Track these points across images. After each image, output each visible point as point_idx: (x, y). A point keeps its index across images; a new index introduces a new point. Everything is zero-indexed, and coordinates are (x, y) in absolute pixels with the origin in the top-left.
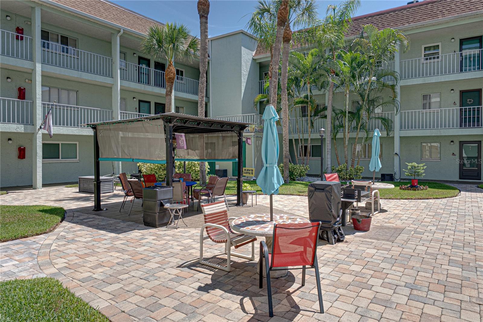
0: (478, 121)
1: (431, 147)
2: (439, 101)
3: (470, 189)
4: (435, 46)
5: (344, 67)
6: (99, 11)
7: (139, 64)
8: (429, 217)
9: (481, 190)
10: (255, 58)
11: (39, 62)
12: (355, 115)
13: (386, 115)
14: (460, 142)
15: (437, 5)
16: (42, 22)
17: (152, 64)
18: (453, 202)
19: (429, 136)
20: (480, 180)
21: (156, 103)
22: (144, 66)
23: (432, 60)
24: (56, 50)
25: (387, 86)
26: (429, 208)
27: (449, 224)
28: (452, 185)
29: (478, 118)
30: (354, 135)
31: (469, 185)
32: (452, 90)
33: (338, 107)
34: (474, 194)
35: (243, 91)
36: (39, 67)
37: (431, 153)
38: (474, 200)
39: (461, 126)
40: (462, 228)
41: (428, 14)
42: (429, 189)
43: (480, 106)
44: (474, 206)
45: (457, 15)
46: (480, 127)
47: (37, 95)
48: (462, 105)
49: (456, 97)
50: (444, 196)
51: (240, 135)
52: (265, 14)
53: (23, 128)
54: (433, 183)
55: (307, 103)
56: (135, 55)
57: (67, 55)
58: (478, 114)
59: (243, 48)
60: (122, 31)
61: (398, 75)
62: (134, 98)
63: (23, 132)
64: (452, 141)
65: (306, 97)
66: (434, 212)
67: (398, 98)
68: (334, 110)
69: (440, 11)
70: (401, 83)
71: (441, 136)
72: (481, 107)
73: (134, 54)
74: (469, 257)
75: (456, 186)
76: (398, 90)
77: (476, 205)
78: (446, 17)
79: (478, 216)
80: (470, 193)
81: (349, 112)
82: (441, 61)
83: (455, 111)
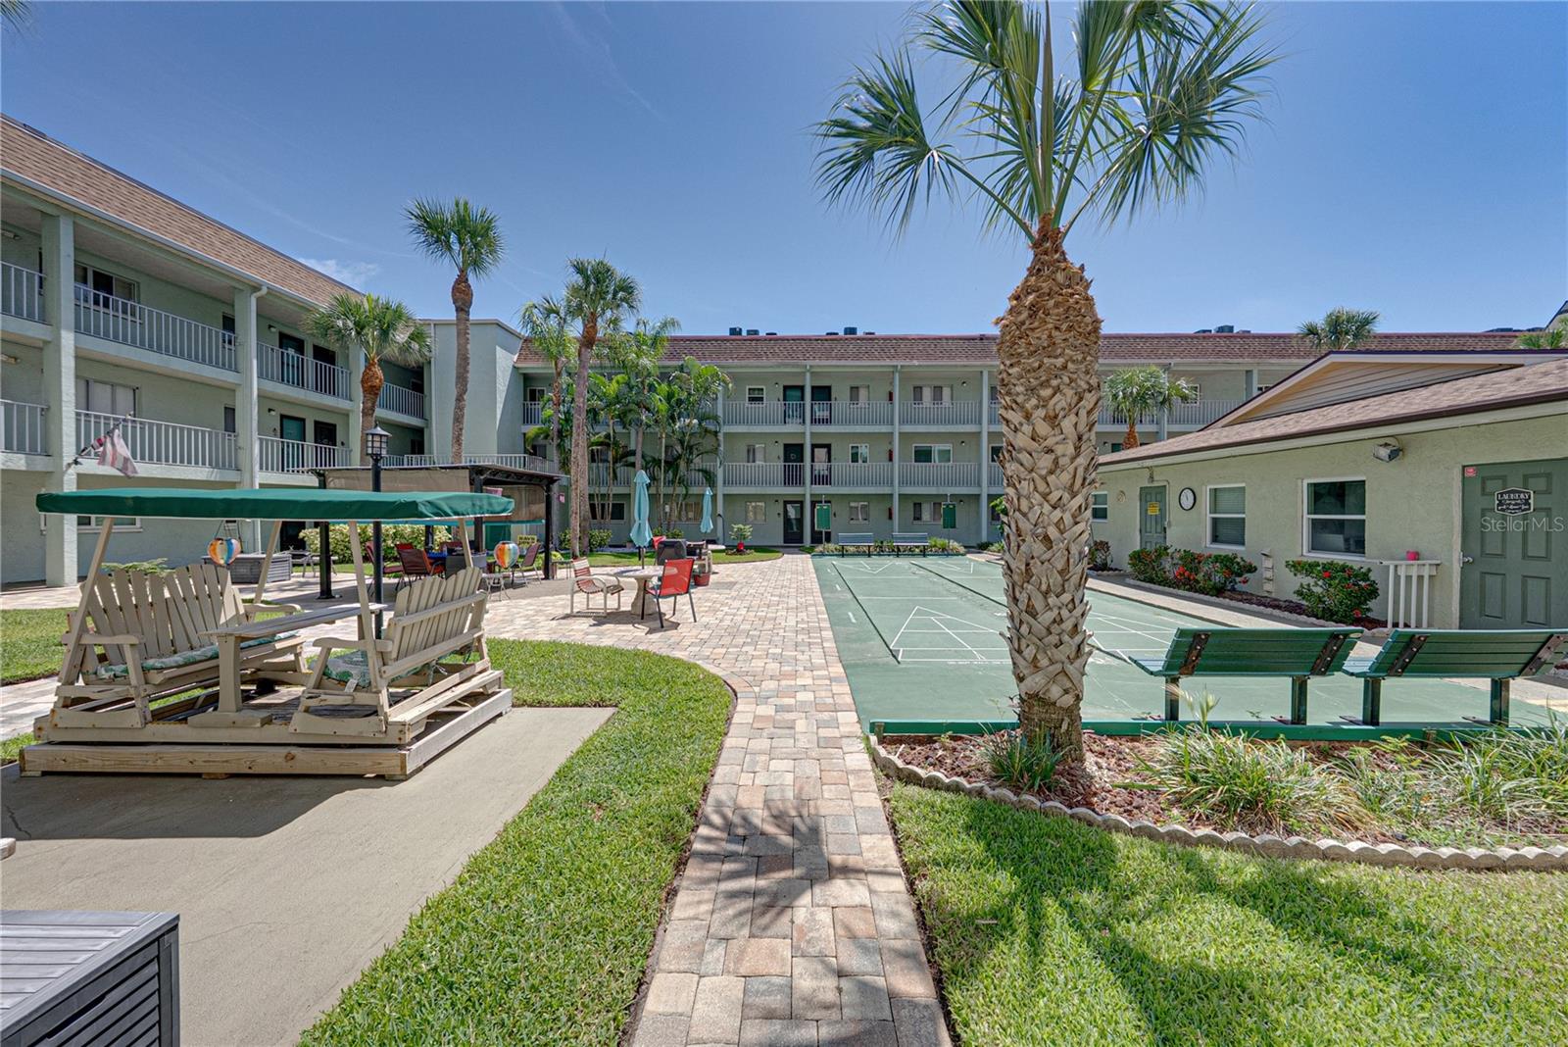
0: (799, 478)
1: (755, 507)
2: (765, 454)
3: (792, 552)
4: (759, 389)
5: (658, 401)
6: (212, 244)
7: (281, 347)
9: (802, 553)
10: (518, 365)
11: (68, 329)
12: (672, 464)
13: (707, 465)
14: (784, 501)
16: (75, 248)
17: (309, 350)
18: (776, 563)
19: (753, 494)
20: (803, 543)
21: (317, 423)
22: (291, 352)
23: (757, 406)
24: (86, 300)
25: (710, 432)
28: (776, 549)
29: (799, 475)
30: (670, 490)
31: (793, 549)
32: (776, 443)
33: (649, 452)
34: (795, 556)
35: (499, 416)
36: (68, 340)
37: (755, 514)
38: (794, 560)
39: (784, 483)
42: (755, 553)
43: (802, 464)
44: (793, 565)
45: (780, 360)
46: (802, 485)
47: (64, 395)
48: (787, 459)
49: (781, 451)
51: (549, 490)
52: (552, 315)
53: (23, 462)
55: (608, 445)
56: (273, 329)
57: (106, 311)
58: (800, 471)
59: (498, 348)
60: (264, 291)
61: (721, 420)
62: (270, 410)
63: (24, 468)
64: (776, 501)
65: (608, 436)
67: (722, 448)
68: (643, 457)
70: (726, 429)
71: (765, 494)
73: (270, 327)
75: (780, 549)
76: (721, 437)
78: (770, 361)
80: (791, 556)
81: (665, 462)
82: (766, 408)
83: (778, 466)
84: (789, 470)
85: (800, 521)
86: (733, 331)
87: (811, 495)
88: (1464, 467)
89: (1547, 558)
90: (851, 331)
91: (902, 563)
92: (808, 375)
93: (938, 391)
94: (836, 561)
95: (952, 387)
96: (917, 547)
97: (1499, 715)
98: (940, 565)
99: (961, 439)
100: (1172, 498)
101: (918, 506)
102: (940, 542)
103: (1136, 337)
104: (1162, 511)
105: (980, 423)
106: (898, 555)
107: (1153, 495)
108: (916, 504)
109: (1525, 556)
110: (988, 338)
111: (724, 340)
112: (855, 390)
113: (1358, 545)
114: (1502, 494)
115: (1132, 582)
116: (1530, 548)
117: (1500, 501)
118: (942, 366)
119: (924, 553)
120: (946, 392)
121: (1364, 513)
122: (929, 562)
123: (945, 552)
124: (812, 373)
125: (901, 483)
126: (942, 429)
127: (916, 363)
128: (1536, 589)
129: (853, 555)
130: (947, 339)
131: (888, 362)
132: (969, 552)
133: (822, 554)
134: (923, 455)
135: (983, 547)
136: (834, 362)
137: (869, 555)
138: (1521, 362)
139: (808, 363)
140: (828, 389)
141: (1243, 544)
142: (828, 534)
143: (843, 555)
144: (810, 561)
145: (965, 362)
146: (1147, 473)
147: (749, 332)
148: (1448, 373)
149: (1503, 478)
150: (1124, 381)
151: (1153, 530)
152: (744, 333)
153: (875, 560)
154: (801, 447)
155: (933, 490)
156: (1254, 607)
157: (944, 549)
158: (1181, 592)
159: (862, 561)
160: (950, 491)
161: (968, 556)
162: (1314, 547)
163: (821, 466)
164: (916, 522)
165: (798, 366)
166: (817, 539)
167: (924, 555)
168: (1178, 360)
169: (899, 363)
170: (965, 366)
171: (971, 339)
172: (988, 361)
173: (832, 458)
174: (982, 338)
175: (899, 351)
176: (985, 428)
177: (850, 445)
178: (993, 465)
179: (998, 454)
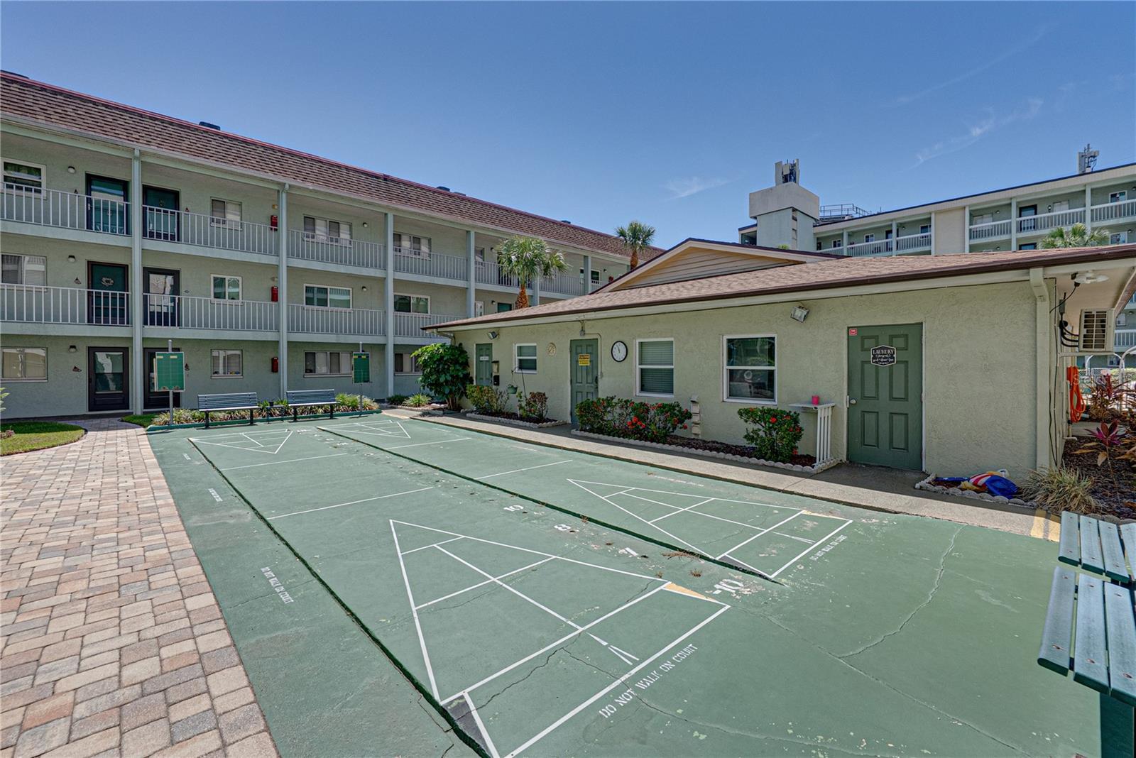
0: (122, 316)
1: (24, 356)
2: (43, 272)
3: (106, 426)
4: (31, 168)
8: (8, 487)
9: (126, 426)
14: (89, 347)
15: (34, 94)
18: (67, 452)
19: (18, 335)
20: (128, 408)
23: (24, 193)
26: (9, 470)
27: (53, 490)
28: (72, 423)
29: (122, 310)
31: (107, 420)
32: (70, 257)
34: (112, 433)
37: (24, 366)
38: (111, 442)
39: (90, 320)
40: (77, 492)
41: (11, 101)
42: (15, 436)
43: (125, 293)
44: (108, 452)
45: (78, 130)
46: (126, 324)
48: (91, 284)
49: (83, 275)
50: (51, 444)
54: (29, 424)
58: (122, 304)
64: (73, 347)
66: (21, 476)
69: (41, 108)
71: (47, 336)
72: (128, 295)
74: (82, 534)
75: (80, 423)
77: (114, 449)
78: (54, 124)
79: (113, 466)
80: (105, 432)
82: (46, 200)
83: (77, 294)
84: (98, 303)
85: (123, 378)
87: (144, 339)
88: (849, 328)
89: (906, 399)
91: (305, 429)
92: (136, 165)
93: (334, 226)
94: (198, 436)
95: (351, 226)
96: (319, 406)
98: (360, 428)
99: (363, 283)
100: (603, 351)
101: (311, 357)
102: (349, 398)
103: (518, 213)
104: (594, 363)
105: (385, 268)
106: (295, 419)
107: (584, 348)
108: (309, 354)
109: (892, 398)
112: (218, 203)
114: (875, 350)
115: (578, 433)
116: (894, 393)
117: (874, 355)
118: (342, 197)
119: (330, 414)
120: (345, 229)
121: (774, 365)
122: (342, 424)
123: (355, 411)
124: (145, 164)
125: (291, 329)
126: (342, 269)
127: (310, 186)
128: (899, 422)
129: (224, 424)
130: (347, 168)
131: (271, 176)
132: (382, 408)
133: (168, 427)
134: (317, 297)
135: (396, 401)
136: (186, 157)
137: (252, 422)
138: (804, 260)
139: (138, 147)
140: (174, 194)
141: (671, 392)
142: (177, 397)
143: (207, 426)
144: (145, 441)
145: (368, 199)
146: (578, 325)
149: (876, 338)
150: (519, 246)
151: (584, 381)
153: (262, 429)
154: (124, 269)
155: (331, 338)
156: (707, 453)
157: (354, 408)
158: (632, 441)
159: (243, 432)
160: (361, 340)
161: (385, 413)
162: (732, 395)
163: (160, 302)
164: (309, 375)
165: (116, 146)
166: (157, 402)
167: (332, 417)
169: (288, 181)
170: (369, 204)
171: (377, 177)
172: (394, 204)
173: (182, 290)
174: (386, 178)
175: (286, 166)
176: (391, 275)
177: (212, 276)
178: (399, 313)
179: (403, 305)
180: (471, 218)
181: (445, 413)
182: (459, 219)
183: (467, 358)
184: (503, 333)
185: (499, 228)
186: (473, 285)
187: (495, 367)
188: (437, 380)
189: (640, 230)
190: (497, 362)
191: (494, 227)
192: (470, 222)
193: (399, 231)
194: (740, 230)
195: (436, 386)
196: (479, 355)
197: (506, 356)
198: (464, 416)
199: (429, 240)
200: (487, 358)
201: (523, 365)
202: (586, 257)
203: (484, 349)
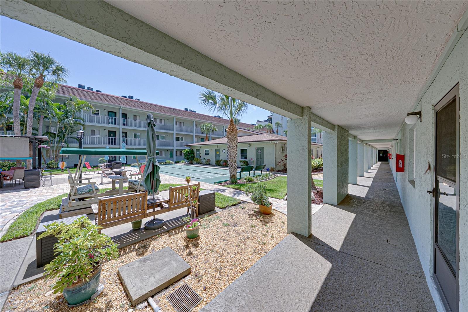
4: (97, 110)
32: (104, 130)
39: (108, 144)
48: (109, 136)
49: (107, 133)
72: (116, 138)
82: (100, 117)
83: (106, 138)
84: (110, 140)
86: (80, 86)
88: (256, 148)
90: (131, 97)
93: (161, 120)
95: (165, 120)
96: (162, 163)
97: (262, 174)
99: (168, 134)
100: (221, 151)
102: (168, 161)
104: (219, 153)
107: (218, 150)
110: (175, 109)
111: (75, 89)
112: (135, 117)
113: (246, 158)
115: (216, 166)
118: (163, 114)
120: (163, 121)
121: (246, 153)
122: (169, 166)
123: (169, 164)
124: (122, 109)
127: (157, 112)
128: (261, 162)
130: (165, 107)
131: (148, 111)
136: (131, 108)
139: (121, 106)
140: (126, 114)
146: (217, 146)
147: (88, 88)
148: (252, 134)
149: (259, 149)
151: (218, 157)
152: (86, 88)
154: (115, 132)
161: (176, 164)
162: (241, 159)
165: (117, 106)
168: (213, 122)
169: (152, 111)
170: (169, 115)
171: (171, 109)
172: (176, 116)
173: (127, 136)
174: (174, 109)
175: (151, 108)
176: (175, 132)
177: (134, 133)
178: (177, 141)
179: (177, 139)
180: (194, 118)
181: (190, 164)
182: (191, 118)
183: (194, 152)
184: (202, 147)
185: (201, 120)
186: (195, 134)
187: (200, 154)
188: (188, 157)
189: (237, 120)
190: (201, 153)
191: (200, 120)
192: (194, 119)
193: (177, 121)
194: (268, 116)
195: (187, 158)
196: (197, 152)
197: (203, 152)
198: (194, 164)
199: (184, 123)
200: (198, 152)
201: (206, 154)
202: (223, 126)
203: (198, 150)
